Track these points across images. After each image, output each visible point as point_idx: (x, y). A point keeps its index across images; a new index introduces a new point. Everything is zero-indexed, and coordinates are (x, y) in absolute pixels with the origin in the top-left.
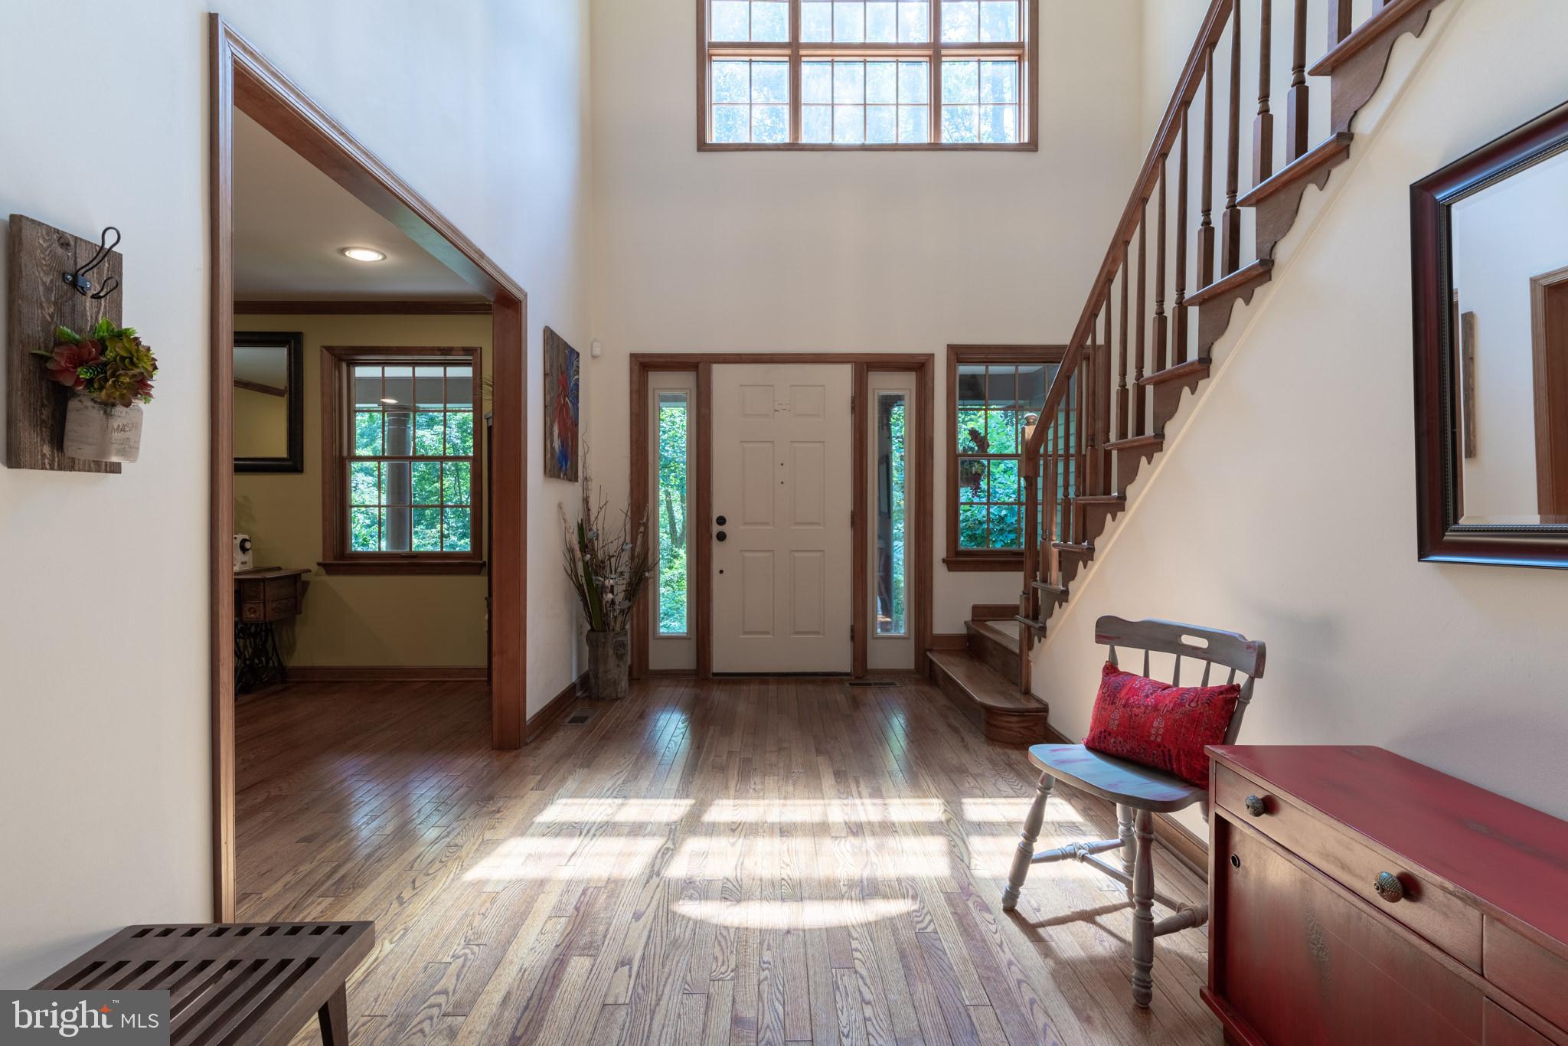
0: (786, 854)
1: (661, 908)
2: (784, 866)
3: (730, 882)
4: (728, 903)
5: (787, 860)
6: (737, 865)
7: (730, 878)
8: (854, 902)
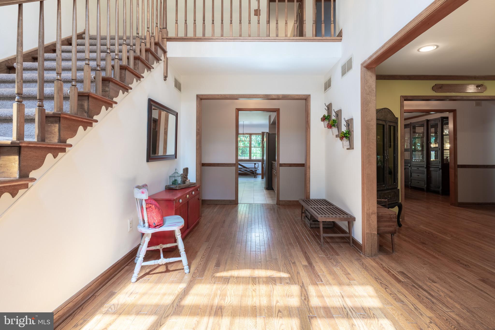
0: (254, 295)
1: (293, 275)
2: (255, 290)
3: (274, 283)
4: (272, 276)
5: (254, 293)
6: (273, 291)
7: (274, 285)
8: (233, 276)
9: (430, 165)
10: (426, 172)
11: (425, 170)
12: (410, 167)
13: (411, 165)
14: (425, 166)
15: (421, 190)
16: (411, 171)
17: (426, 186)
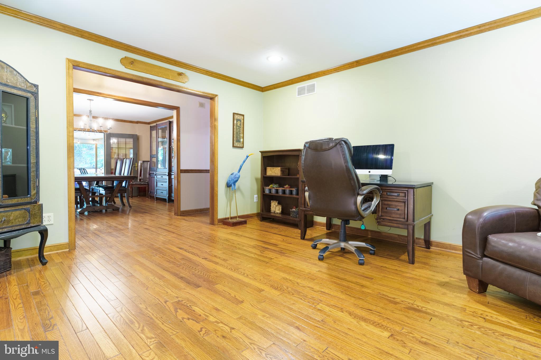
9: (171, 172)
10: (168, 180)
11: (167, 177)
12: (155, 175)
13: (157, 173)
14: (167, 174)
15: (164, 200)
16: (157, 180)
17: (168, 195)
